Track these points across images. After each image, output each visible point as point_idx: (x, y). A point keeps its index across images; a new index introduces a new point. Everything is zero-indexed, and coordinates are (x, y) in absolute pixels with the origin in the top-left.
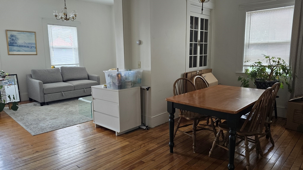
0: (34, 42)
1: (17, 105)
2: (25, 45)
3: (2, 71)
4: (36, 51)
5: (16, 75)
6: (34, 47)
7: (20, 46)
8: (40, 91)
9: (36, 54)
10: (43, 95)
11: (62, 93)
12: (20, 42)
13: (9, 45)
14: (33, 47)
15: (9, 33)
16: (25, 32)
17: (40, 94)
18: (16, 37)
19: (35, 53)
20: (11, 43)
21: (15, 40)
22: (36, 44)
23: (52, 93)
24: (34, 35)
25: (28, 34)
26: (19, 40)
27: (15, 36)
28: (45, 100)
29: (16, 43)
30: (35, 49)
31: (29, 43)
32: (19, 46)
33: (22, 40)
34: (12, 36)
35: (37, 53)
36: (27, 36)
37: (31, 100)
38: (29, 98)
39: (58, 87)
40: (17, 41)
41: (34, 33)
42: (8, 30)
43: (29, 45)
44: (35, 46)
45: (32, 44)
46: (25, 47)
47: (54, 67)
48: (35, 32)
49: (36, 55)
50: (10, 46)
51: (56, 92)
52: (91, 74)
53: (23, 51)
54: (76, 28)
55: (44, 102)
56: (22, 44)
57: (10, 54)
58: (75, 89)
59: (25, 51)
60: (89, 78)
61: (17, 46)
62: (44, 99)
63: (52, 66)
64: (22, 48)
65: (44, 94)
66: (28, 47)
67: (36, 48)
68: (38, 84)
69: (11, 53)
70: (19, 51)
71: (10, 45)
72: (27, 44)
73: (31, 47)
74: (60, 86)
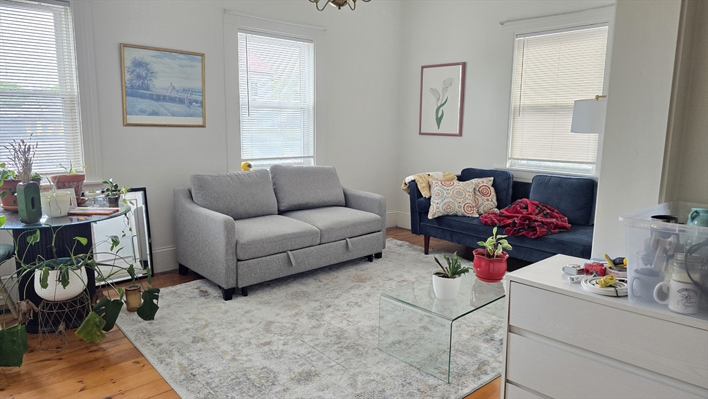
0: (199, 85)
1: (155, 301)
2: (174, 94)
3: (111, 180)
4: (204, 116)
5: (144, 190)
6: (197, 102)
7: (158, 98)
8: (227, 250)
9: (201, 124)
10: (235, 264)
11: (288, 256)
12: (160, 84)
13: (127, 95)
14: (193, 101)
15: (130, 55)
16: (176, 52)
17: (227, 260)
18: (149, 66)
19: (199, 121)
20: (132, 87)
21: (146, 78)
22: (203, 92)
23: (260, 255)
24: (199, 65)
25: (184, 59)
26: (156, 78)
27: (147, 64)
28: (240, 282)
29: (148, 89)
30: (200, 109)
31: (184, 90)
32: (155, 97)
33: (165, 78)
34: (138, 64)
35: (204, 122)
36: (181, 66)
37: (185, 274)
38: (180, 265)
39: (277, 237)
40: (150, 80)
41: (200, 57)
42: (126, 45)
43: (184, 96)
44: (200, 98)
45: (192, 91)
46: (172, 100)
47: (249, 166)
48: (202, 55)
49: (203, 126)
50: (129, 99)
51: (272, 252)
52: (353, 190)
53: (166, 115)
54: (311, 45)
55: (234, 286)
56: (164, 93)
57: (129, 122)
58: (323, 241)
59: (173, 115)
60: (347, 202)
61: (151, 97)
62: (235, 278)
63: (243, 163)
64: (165, 103)
65: (238, 260)
66: (181, 101)
67: (202, 104)
68: (222, 228)
69: (132, 119)
70: (154, 113)
71: (131, 95)
72: (178, 91)
73: (191, 103)
74: (282, 233)
